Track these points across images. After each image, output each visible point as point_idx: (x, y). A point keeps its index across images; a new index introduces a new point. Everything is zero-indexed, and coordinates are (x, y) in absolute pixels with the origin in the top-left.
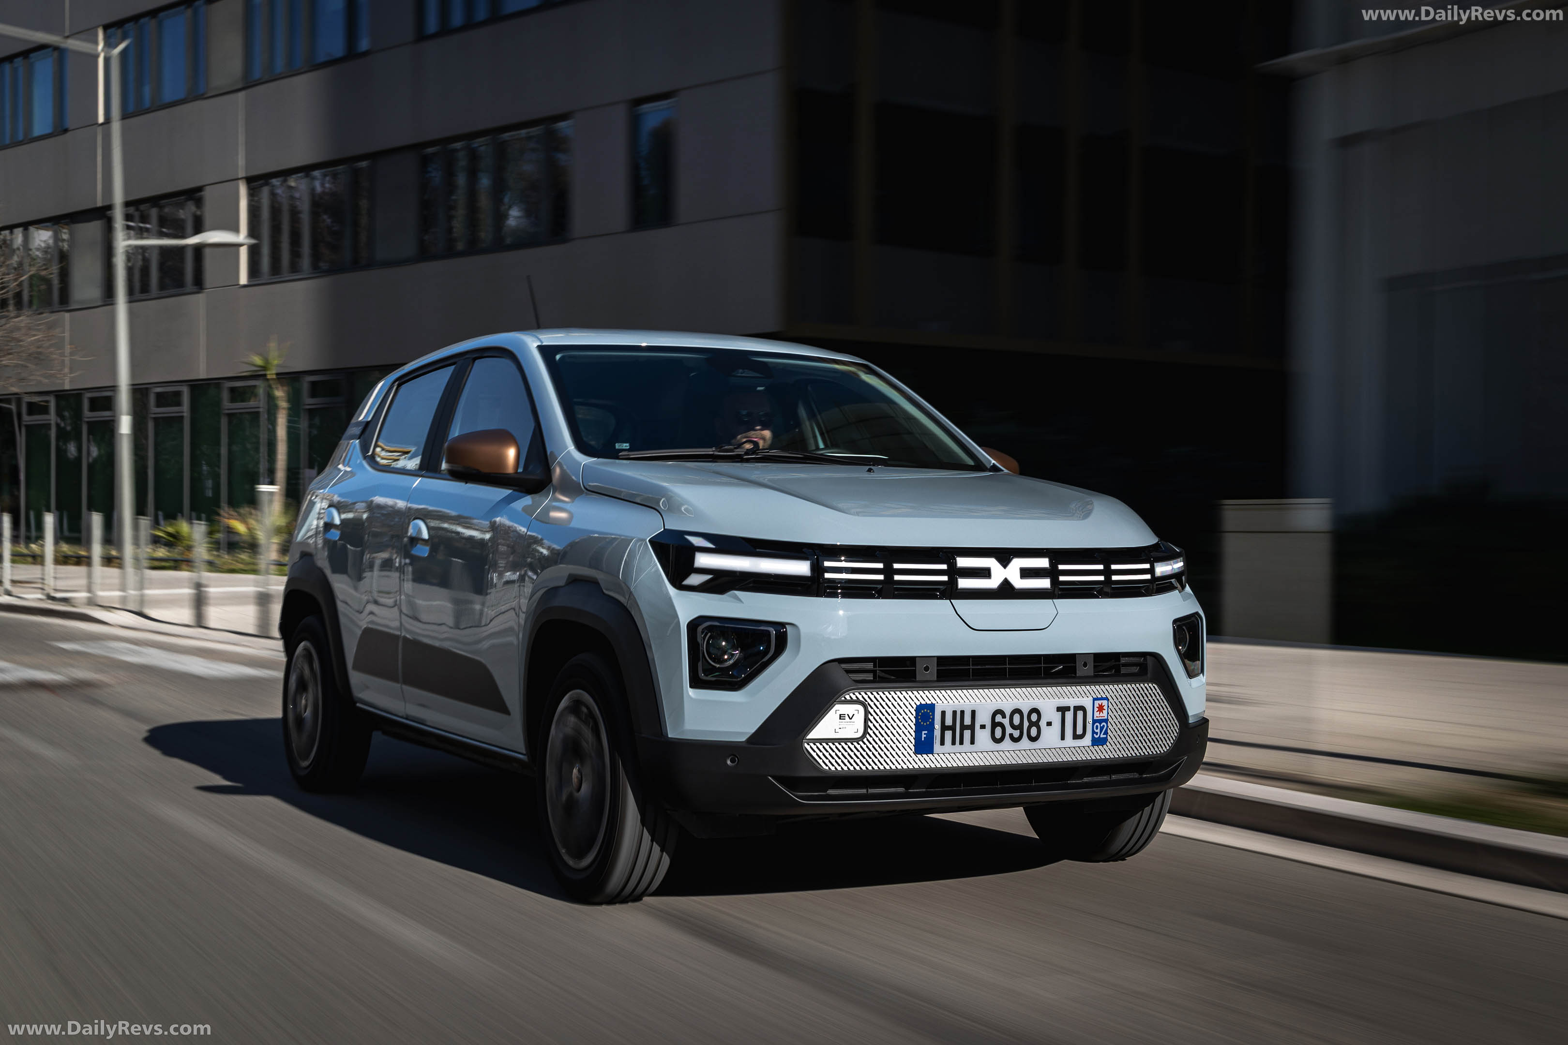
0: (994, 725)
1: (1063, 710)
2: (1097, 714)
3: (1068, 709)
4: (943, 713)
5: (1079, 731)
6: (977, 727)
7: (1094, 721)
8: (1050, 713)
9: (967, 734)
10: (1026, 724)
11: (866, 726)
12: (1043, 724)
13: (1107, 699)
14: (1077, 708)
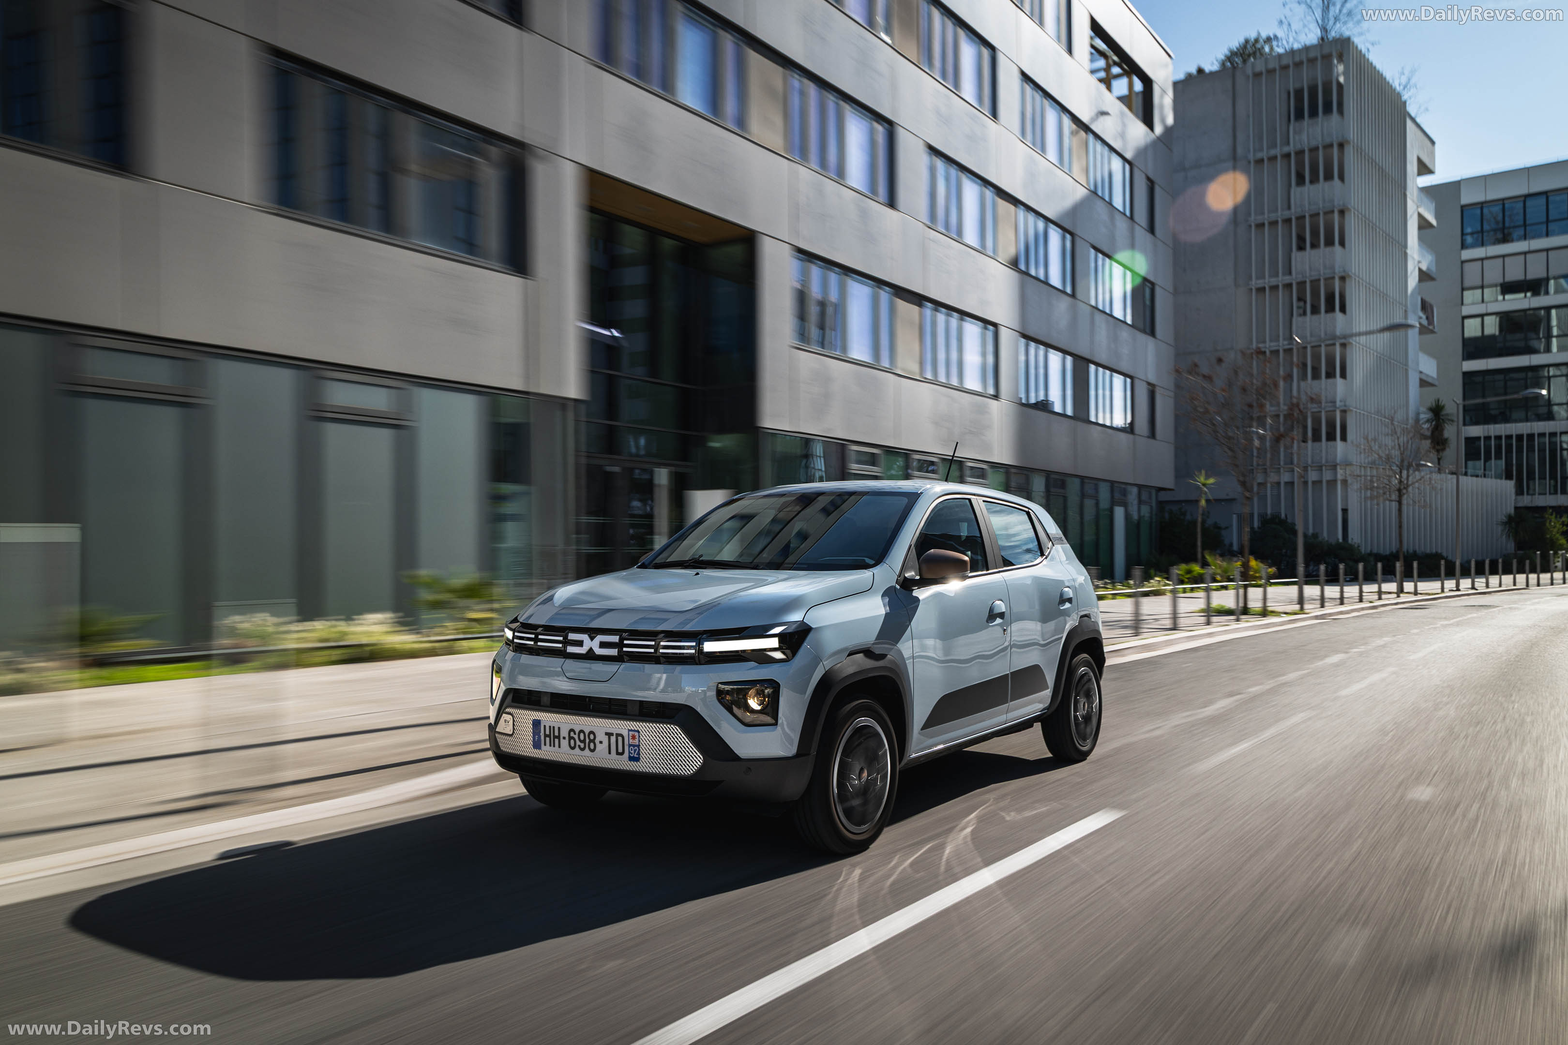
0: (570, 738)
1: (609, 735)
2: (631, 741)
3: (612, 734)
4: (545, 726)
5: (620, 750)
6: (561, 738)
7: (630, 745)
8: (601, 736)
9: (557, 741)
10: (587, 741)
11: (514, 729)
12: (597, 741)
13: (638, 732)
14: (618, 735)
